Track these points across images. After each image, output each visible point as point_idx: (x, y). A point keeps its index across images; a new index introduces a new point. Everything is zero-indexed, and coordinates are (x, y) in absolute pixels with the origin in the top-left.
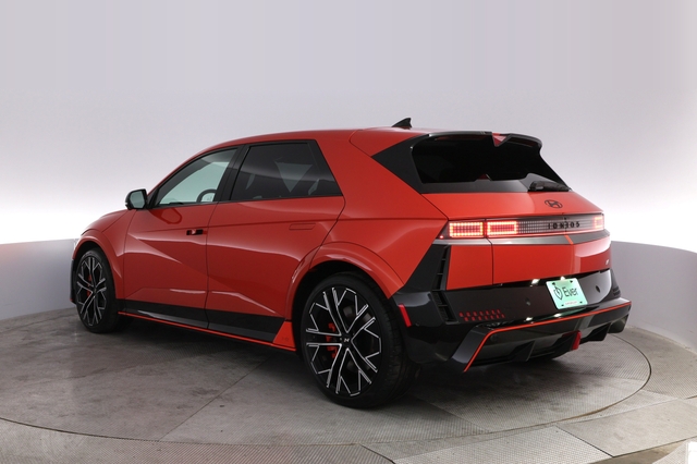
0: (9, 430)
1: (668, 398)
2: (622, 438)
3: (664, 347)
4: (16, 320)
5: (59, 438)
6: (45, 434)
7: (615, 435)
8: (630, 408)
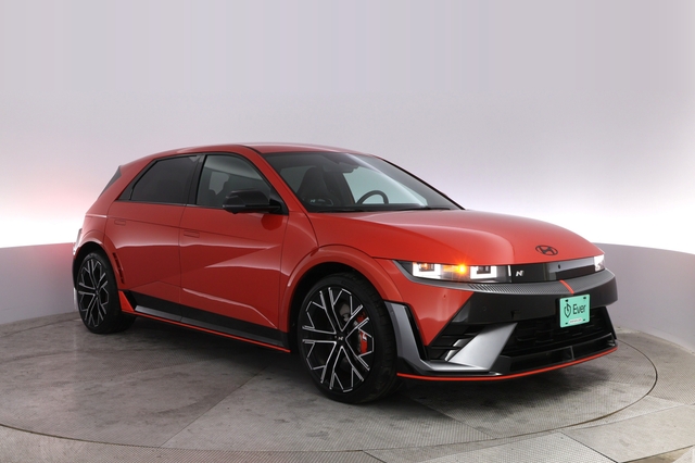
0: (8, 436)
1: (675, 404)
2: (627, 445)
3: (670, 353)
4: (14, 324)
5: (58, 445)
6: (44, 440)
7: (621, 441)
8: (636, 414)
